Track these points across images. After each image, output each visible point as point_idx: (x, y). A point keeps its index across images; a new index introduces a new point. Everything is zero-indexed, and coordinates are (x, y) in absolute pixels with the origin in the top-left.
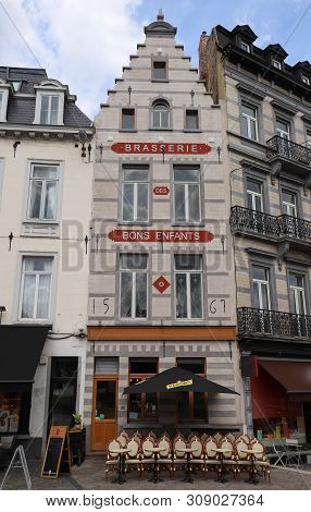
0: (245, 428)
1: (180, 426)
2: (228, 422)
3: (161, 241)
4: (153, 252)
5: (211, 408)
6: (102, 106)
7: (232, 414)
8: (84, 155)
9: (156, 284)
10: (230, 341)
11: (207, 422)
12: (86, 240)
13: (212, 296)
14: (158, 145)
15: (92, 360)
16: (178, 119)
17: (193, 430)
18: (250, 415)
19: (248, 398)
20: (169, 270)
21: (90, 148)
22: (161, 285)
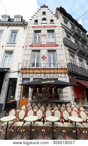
0: (72, 101)
1: (49, 101)
2: (66, 100)
3: (44, 47)
4: (41, 49)
5: (60, 95)
6: (30, 20)
7: (67, 97)
8: (24, 29)
9: (42, 58)
10: (65, 73)
11: (59, 100)
12: (23, 47)
13: (59, 60)
14: (43, 26)
15: (22, 79)
16: (48, 21)
17: (54, 102)
18: (73, 97)
19: (73, 91)
20: (46, 54)
21: (26, 28)
22: (44, 58)
